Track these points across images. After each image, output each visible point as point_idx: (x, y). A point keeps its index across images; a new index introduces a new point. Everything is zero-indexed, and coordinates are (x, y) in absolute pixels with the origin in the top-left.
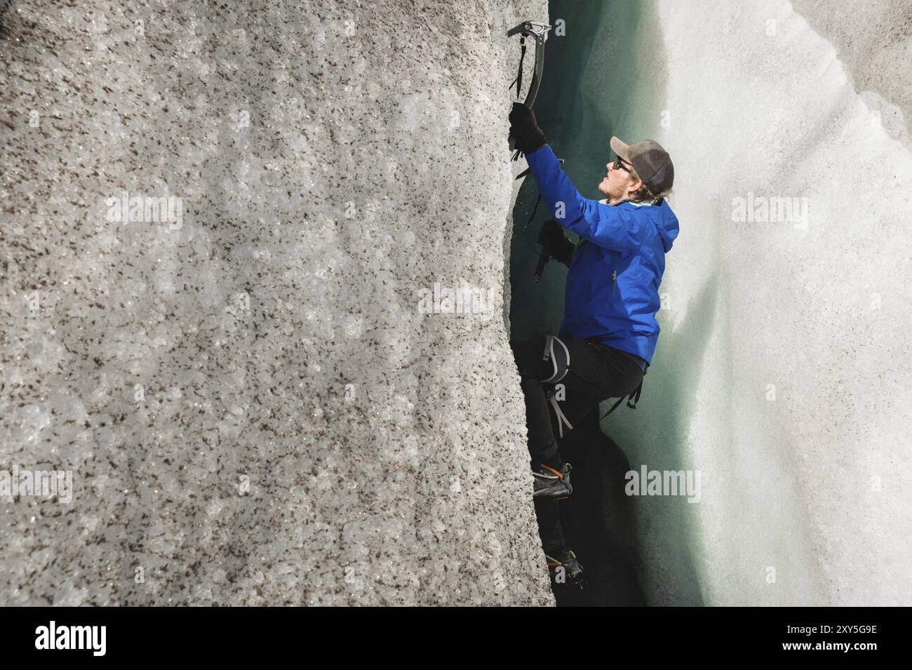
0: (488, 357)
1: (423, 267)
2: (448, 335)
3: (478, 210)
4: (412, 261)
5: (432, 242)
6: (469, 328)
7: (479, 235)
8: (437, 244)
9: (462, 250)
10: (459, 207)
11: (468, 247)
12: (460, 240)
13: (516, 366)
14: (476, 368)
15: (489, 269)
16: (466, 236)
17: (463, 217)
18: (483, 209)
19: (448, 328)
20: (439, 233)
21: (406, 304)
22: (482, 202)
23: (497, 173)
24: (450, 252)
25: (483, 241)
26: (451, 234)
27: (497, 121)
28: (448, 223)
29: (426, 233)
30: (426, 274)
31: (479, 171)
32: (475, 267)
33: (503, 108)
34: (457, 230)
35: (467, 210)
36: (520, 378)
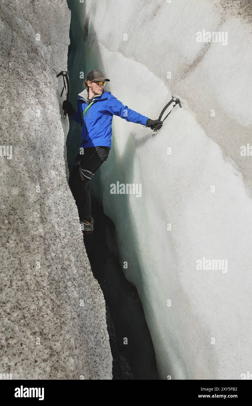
0: (63, 195)
1: (37, 168)
2: (49, 189)
3: (54, 146)
4: (33, 166)
5: (39, 159)
6: (55, 186)
7: (55, 154)
8: (41, 159)
9: (50, 160)
10: (47, 145)
11: (52, 159)
13: (73, 197)
14: (60, 199)
15: (60, 165)
16: (50, 155)
17: (49, 149)
18: (55, 145)
19: (48, 187)
20: (41, 155)
21: (33, 181)
22: (55, 143)
23: (58, 133)
24: (46, 161)
25: (57, 156)
26: (45, 155)
27: (56, 115)
28: (44, 152)
29: (37, 156)
30: (38, 170)
31: (52, 132)
32: (55, 165)
33: (57, 110)
34: (47, 153)
35: (50, 146)
36: (75, 201)
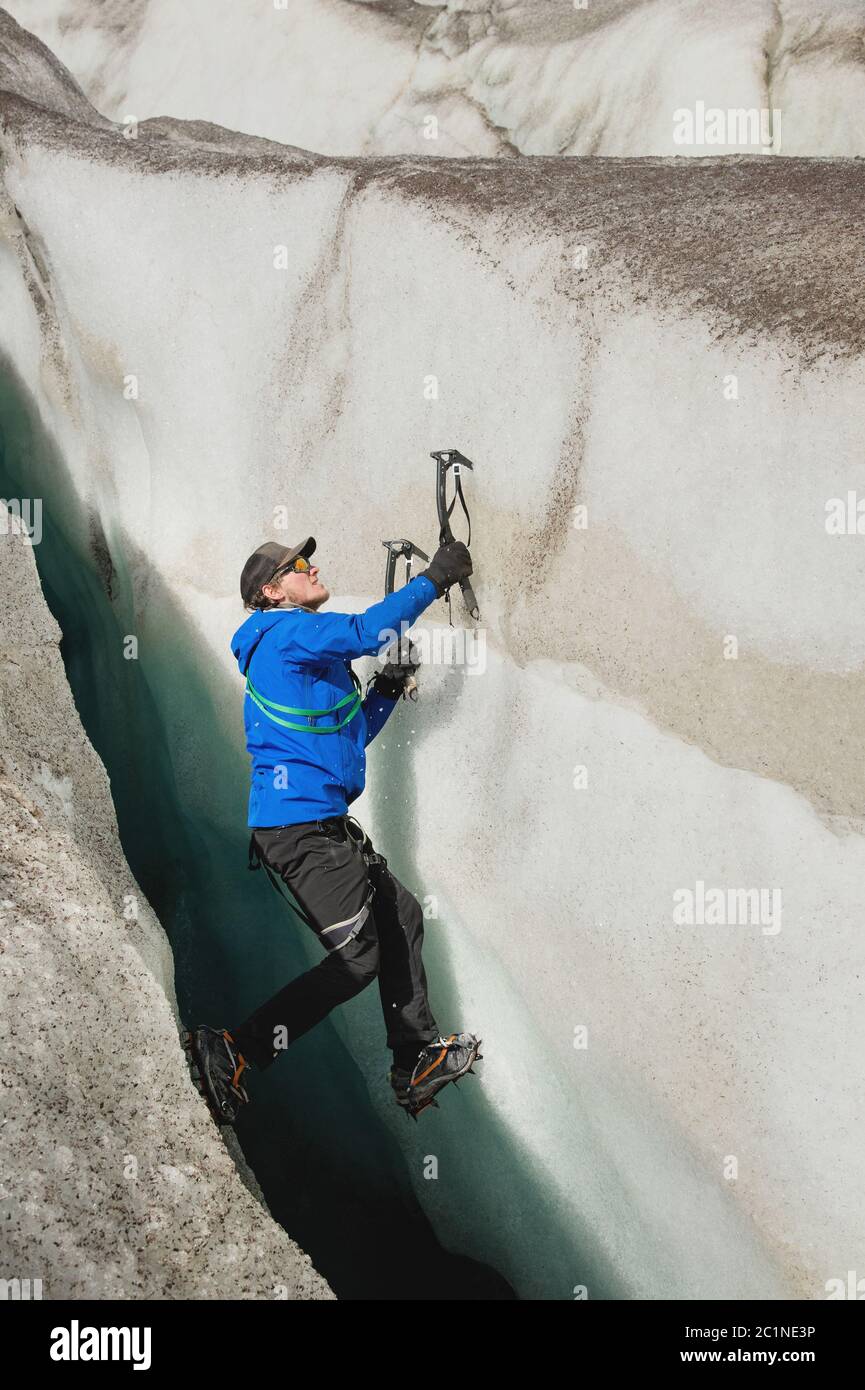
0: (251, 1256)
1: (102, 1185)
2: (182, 1258)
3: (140, 1059)
4: (83, 1186)
5: (98, 1141)
6: (205, 1232)
7: (156, 1092)
8: (106, 1140)
9: (144, 1126)
10: (110, 1069)
11: (150, 1117)
12: (134, 1114)
13: (294, 1244)
14: (243, 1283)
15: (192, 1129)
16: (139, 1104)
17: (123, 1080)
18: (144, 1053)
19: (176, 1250)
20: (101, 1124)
21: (102, 1253)
22: (139, 1044)
23: (140, 996)
24: (128, 1140)
25: (166, 1095)
26: (117, 1114)
27: (104, 928)
28: (107, 1103)
29: (83, 1134)
30: (110, 1192)
31: (114, 1006)
32: (172, 1138)
33: (103, 907)
34: (123, 1103)
35: (123, 1067)
